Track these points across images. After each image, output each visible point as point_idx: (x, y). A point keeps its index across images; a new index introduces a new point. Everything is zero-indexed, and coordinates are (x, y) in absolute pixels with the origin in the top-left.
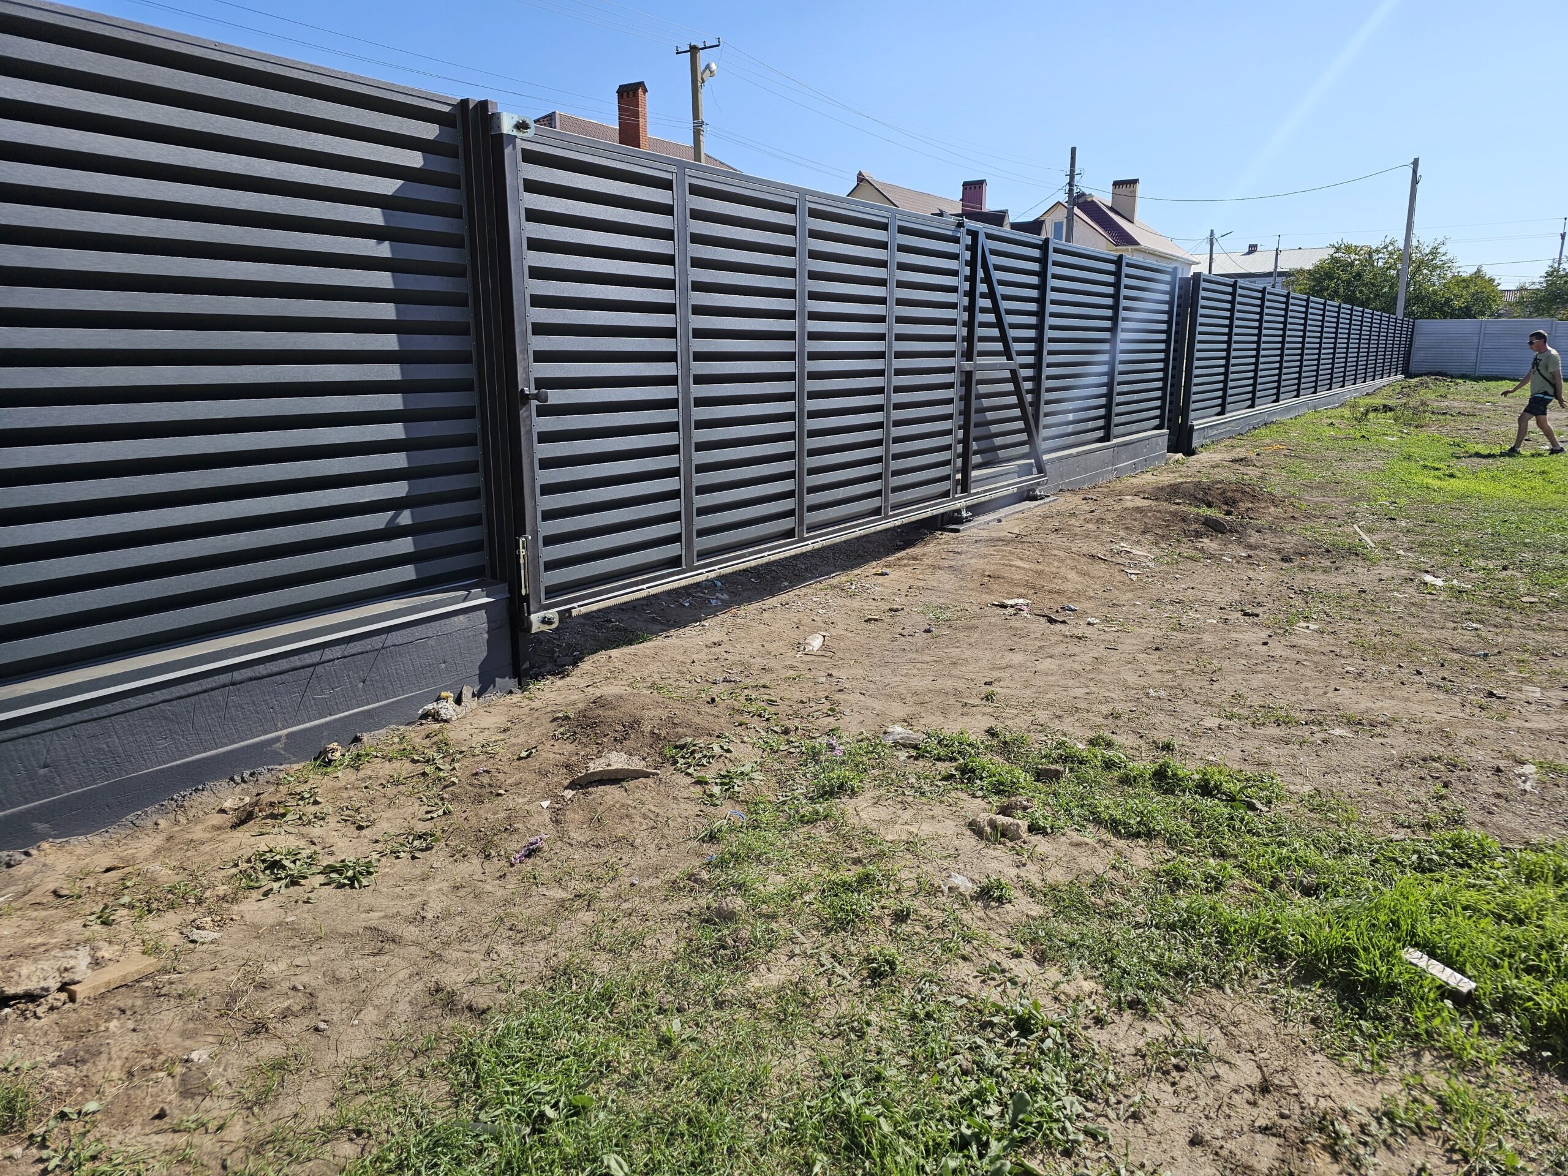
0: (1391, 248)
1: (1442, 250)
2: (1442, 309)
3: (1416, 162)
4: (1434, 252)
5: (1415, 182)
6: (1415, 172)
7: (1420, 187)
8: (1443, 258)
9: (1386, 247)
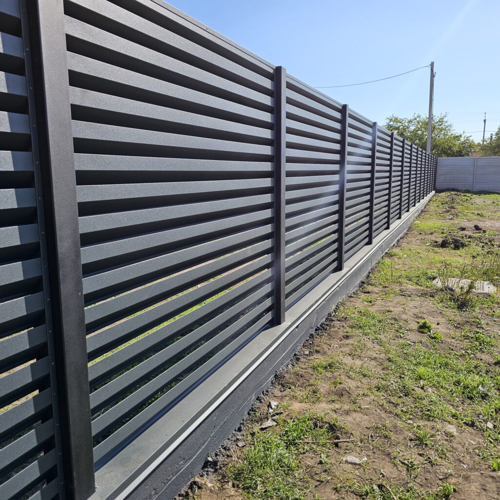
0: (418, 119)
1: (445, 120)
2: (448, 152)
3: (432, 64)
4: (441, 121)
5: (433, 76)
6: (432, 70)
7: (435, 79)
8: (446, 124)
9: (415, 119)
